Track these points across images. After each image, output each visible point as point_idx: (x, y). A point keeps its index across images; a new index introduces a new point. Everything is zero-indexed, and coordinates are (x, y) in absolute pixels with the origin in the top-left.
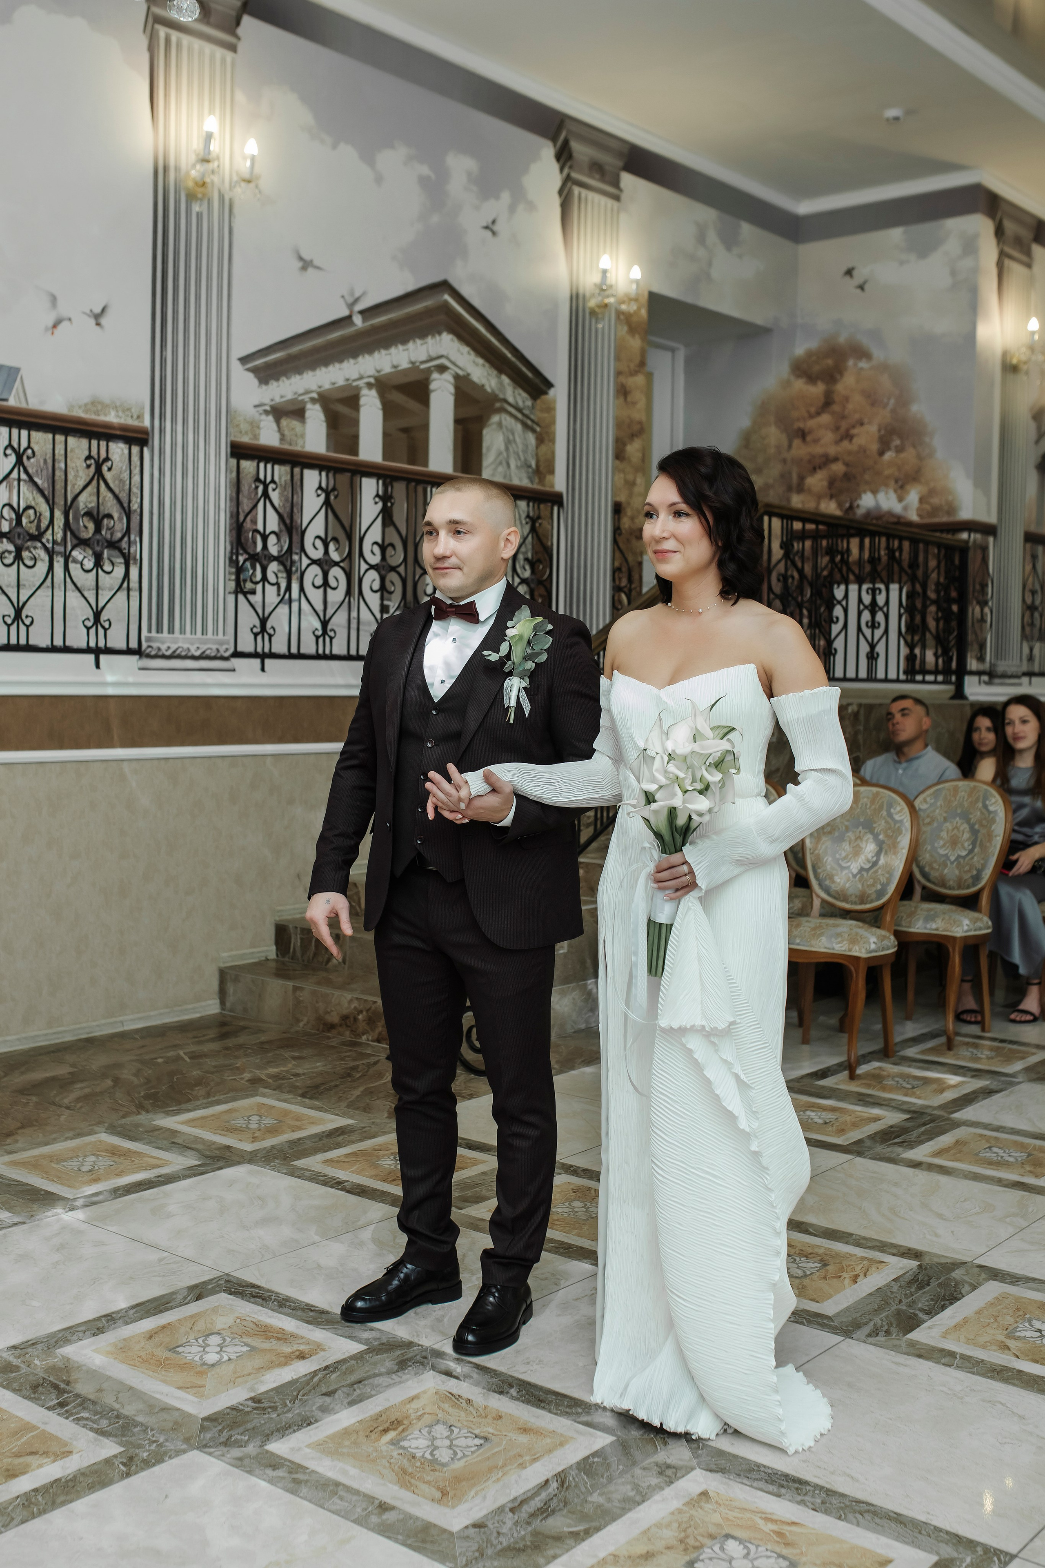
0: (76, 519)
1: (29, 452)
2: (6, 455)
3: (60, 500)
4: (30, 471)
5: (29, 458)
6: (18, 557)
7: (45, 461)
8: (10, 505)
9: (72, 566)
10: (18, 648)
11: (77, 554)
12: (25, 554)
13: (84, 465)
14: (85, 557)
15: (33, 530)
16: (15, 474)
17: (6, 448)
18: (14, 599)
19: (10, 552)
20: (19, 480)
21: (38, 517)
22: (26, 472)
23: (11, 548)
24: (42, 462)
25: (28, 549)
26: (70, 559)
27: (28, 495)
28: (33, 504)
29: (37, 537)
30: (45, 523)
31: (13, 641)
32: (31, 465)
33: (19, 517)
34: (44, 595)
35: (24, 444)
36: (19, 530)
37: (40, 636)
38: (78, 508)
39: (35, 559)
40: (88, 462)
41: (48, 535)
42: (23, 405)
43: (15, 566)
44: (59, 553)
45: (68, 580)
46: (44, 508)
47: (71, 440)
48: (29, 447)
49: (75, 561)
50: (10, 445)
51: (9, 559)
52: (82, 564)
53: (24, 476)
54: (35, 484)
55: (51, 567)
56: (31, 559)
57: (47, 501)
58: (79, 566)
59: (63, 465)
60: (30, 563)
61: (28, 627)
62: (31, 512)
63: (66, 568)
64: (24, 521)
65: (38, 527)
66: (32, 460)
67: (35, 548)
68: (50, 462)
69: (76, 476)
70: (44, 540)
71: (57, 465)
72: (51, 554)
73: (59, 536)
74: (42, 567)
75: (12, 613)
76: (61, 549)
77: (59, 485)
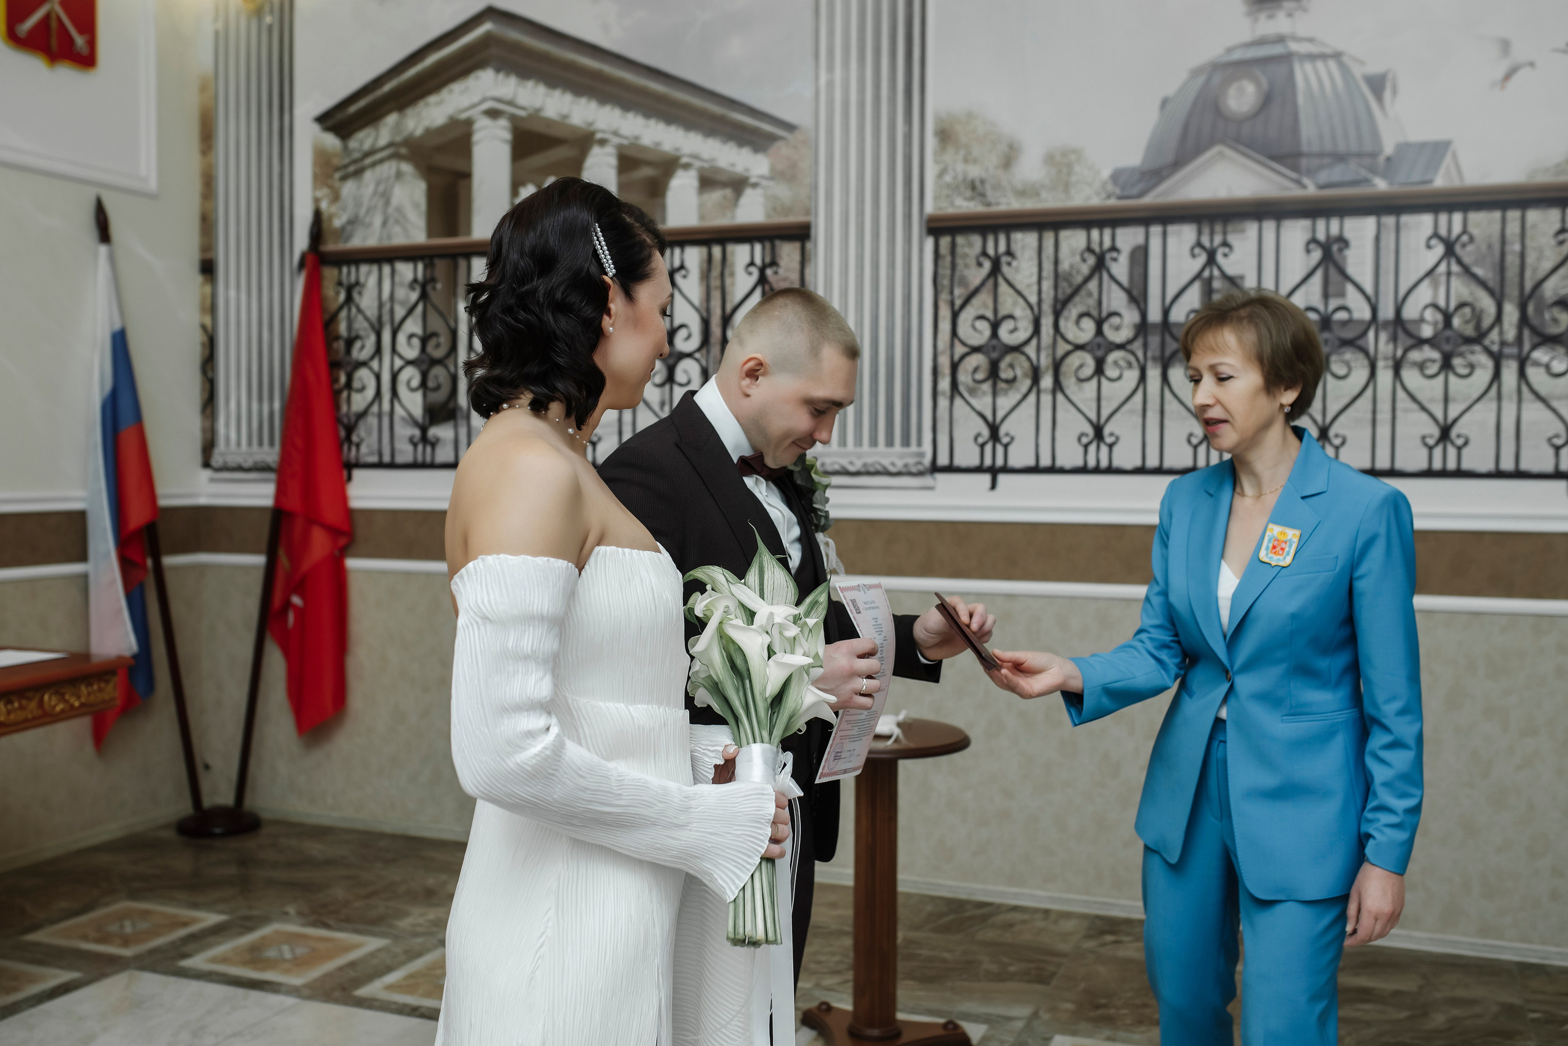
0: (1539, 311)
1: (1465, 238)
2: (1429, 247)
3: (1512, 291)
4: (1467, 260)
5: (1464, 246)
6: (1447, 365)
7: (1490, 247)
8: (1435, 306)
9: (1531, 372)
10: (1444, 474)
11: (1541, 355)
12: (1457, 362)
13: (1553, 242)
14: (1553, 359)
15: (1469, 331)
16: (1443, 268)
17: (1430, 238)
18: (1439, 415)
19: (1434, 361)
20: (1449, 274)
21: (1477, 316)
22: (1459, 262)
23: (1436, 355)
24: (1484, 248)
25: (1461, 355)
26: (1529, 363)
27: (1461, 289)
28: (1469, 299)
29: (1478, 338)
30: (1487, 322)
31: (1437, 465)
32: (1467, 254)
33: (1448, 318)
34: (1485, 412)
35: (1457, 228)
36: (1448, 333)
37: (1478, 458)
38: (1541, 299)
39: (1472, 367)
40: (1561, 237)
41: (1494, 335)
42: (1455, 183)
43: (1441, 378)
44: (1509, 357)
45: (1525, 389)
46: (1487, 304)
47: (1533, 216)
48: (1465, 231)
49: (1537, 364)
50: (1436, 235)
51: (1433, 369)
52: (1547, 367)
53: (1455, 268)
54: (1474, 276)
55: (1497, 375)
56: (1465, 366)
57: (1491, 292)
58: (1542, 370)
59: (1517, 247)
60: (1464, 371)
61: (1459, 449)
62: (1467, 310)
63: (1522, 374)
64: (1456, 322)
65: (1478, 326)
66: (1470, 248)
67: (1472, 353)
68: (1497, 247)
69: (1540, 258)
70: (1487, 342)
71: (1508, 248)
72: (1497, 359)
73: (1511, 334)
74: (1483, 376)
75: (1436, 432)
76: (1514, 350)
77: (1512, 272)
